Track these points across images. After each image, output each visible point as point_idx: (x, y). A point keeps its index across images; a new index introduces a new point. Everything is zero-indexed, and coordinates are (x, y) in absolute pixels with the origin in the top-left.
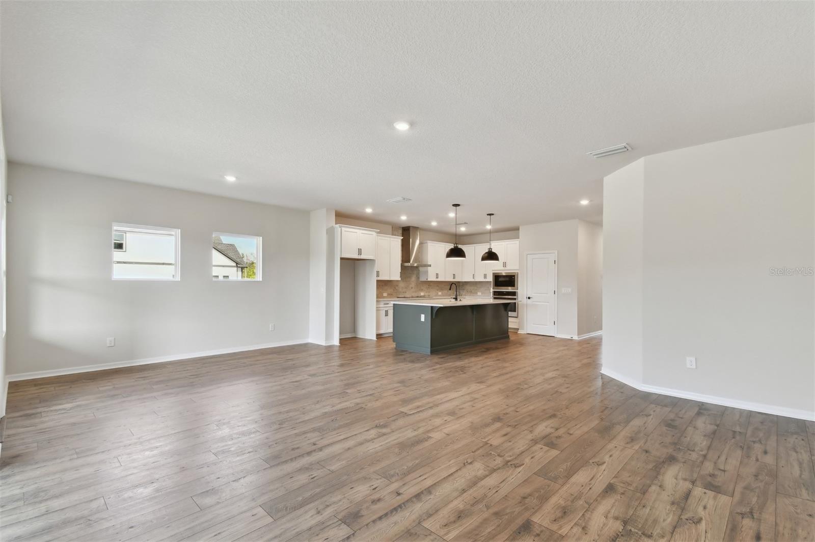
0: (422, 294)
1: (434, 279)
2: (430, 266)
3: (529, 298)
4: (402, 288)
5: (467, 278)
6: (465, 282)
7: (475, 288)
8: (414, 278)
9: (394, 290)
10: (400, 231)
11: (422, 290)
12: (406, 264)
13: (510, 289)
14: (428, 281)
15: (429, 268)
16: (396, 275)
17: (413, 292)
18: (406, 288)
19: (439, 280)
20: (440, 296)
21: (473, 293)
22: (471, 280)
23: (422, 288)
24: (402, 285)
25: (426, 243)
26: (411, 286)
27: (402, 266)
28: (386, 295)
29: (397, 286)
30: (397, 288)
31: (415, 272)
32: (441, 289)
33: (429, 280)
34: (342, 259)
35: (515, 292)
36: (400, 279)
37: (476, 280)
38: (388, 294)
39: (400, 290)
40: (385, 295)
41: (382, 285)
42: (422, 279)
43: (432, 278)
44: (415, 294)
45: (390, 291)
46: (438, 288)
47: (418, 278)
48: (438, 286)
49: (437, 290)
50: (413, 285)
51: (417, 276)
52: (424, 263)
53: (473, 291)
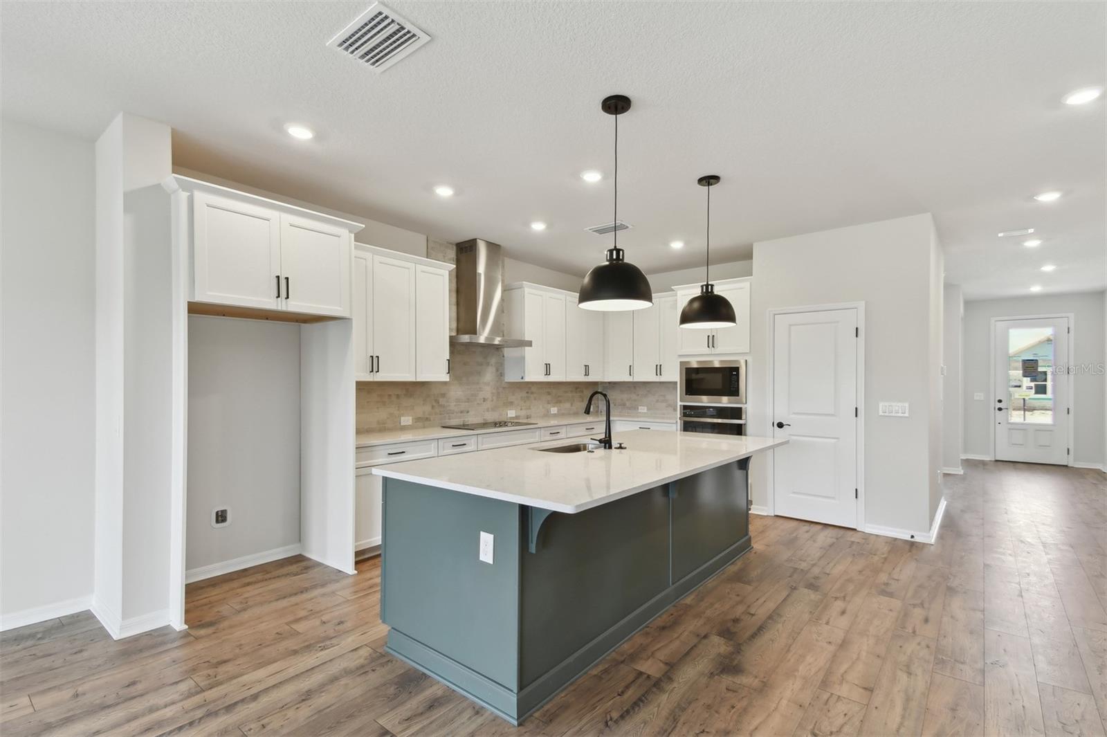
0: (512, 413)
1: (541, 378)
2: (529, 344)
3: (780, 425)
4: (458, 400)
5: (616, 374)
6: (610, 383)
7: (634, 396)
8: (489, 375)
9: (433, 407)
10: (452, 253)
11: (512, 403)
12: (465, 338)
13: (725, 402)
14: (528, 383)
15: (527, 348)
16: (435, 370)
17: (488, 410)
18: (468, 400)
19: (553, 378)
20: (555, 415)
21: (630, 409)
22: (626, 378)
23: (511, 398)
24: (456, 392)
25: (521, 287)
26: (481, 395)
27: (453, 343)
28: (410, 422)
29: (443, 395)
30: (442, 401)
31: (493, 361)
32: (558, 401)
33: (527, 379)
34: (195, 309)
35: (741, 408)
36: (446, 378)
37: (635, 380)
38: (417, 420)
39: (452, 406)
40: (406, 420)
41: (398, 396)
42: (511, 377)
43: (534, 374)
44: (491, 417)
45: (423, 409)
46: (549, 398)
47: (500, 374)
48: (549, 393)
49: (548, 403)
50: (487, 392)
51: (497, 370)
52: (516, 336)
53: (628, 404)
